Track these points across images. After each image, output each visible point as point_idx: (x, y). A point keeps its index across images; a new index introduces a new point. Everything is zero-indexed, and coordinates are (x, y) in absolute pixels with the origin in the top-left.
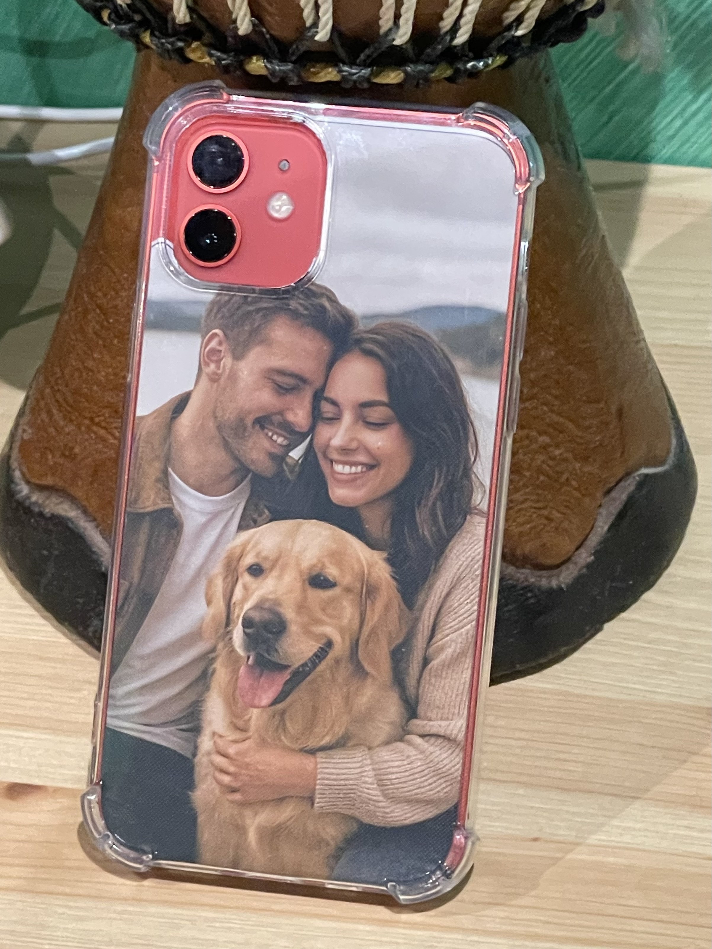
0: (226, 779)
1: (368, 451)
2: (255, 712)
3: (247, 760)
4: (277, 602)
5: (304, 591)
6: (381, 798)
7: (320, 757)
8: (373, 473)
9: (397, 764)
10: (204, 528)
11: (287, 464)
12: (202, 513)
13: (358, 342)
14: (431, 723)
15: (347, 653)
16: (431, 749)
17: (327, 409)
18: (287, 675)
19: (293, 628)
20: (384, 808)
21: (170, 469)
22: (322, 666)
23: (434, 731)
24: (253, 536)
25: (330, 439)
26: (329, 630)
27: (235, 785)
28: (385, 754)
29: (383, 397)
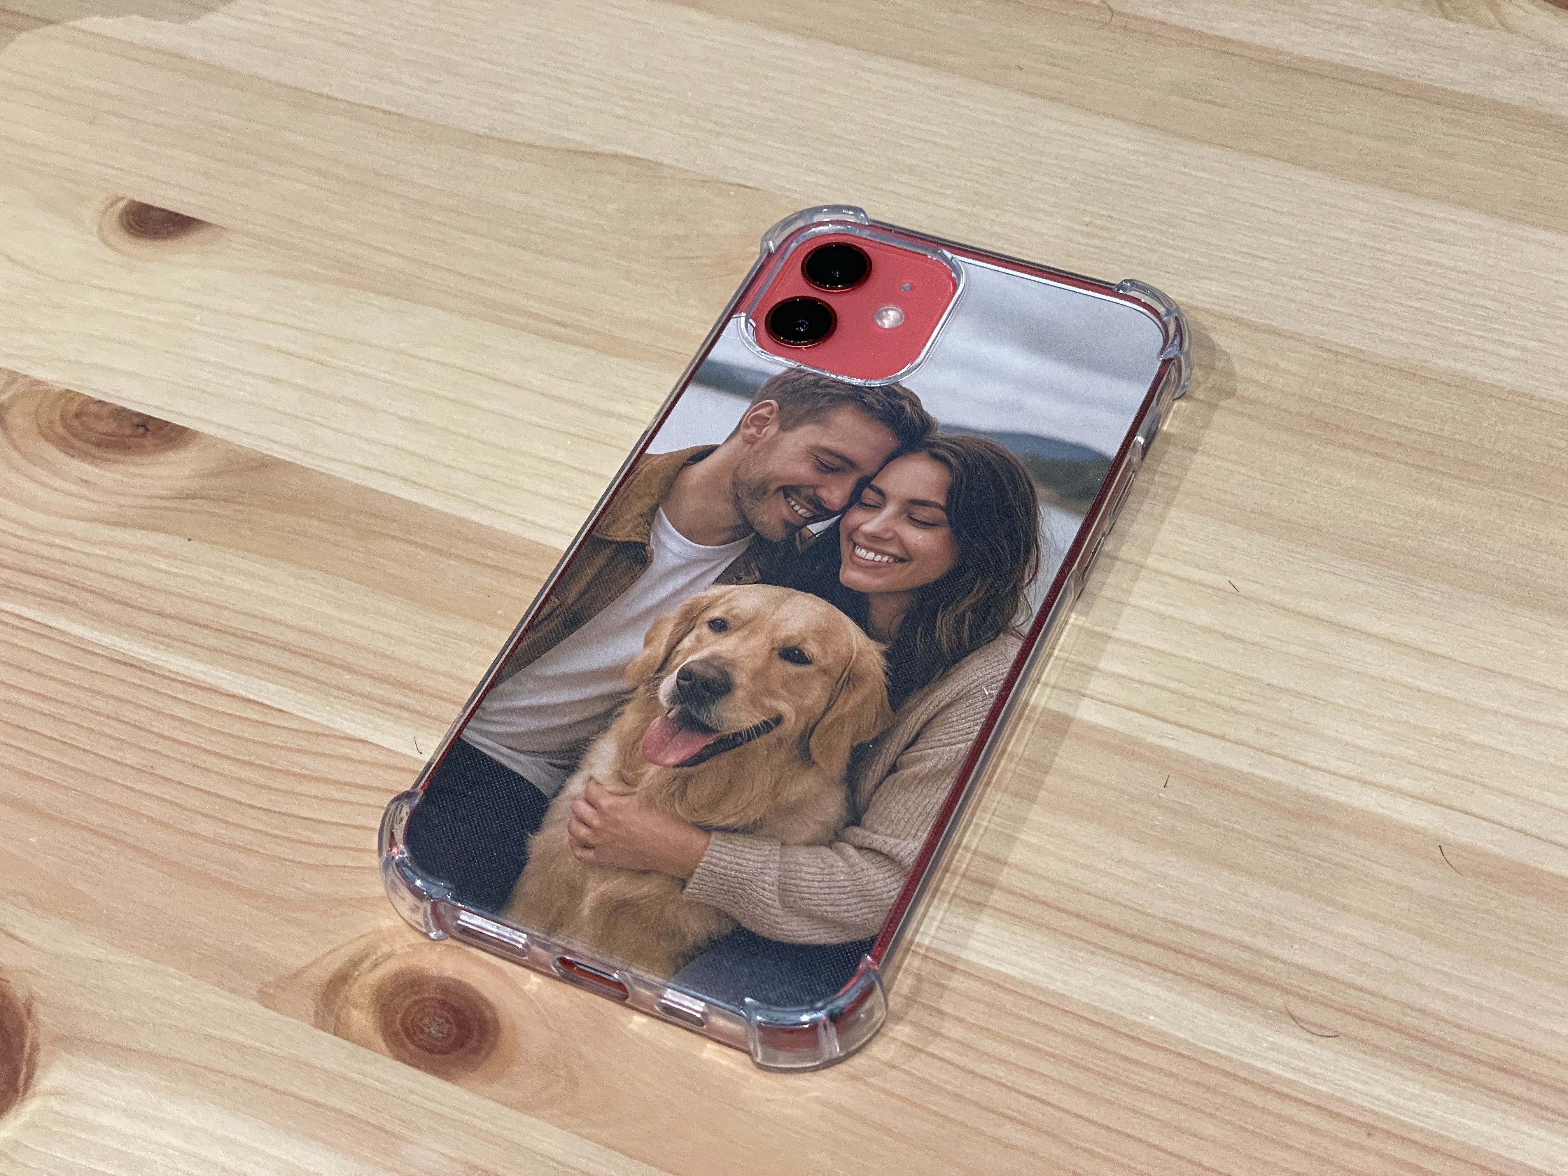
0: (583, 831)
1: (902, 543)
2: (653, 769)
3: (620, 817)
4: (732, 663)
5: (769, 659)
6: (777, 904)
7: (715, 839)
8: (900, 566)
9: (813, 870)
10: (674, 571)
11: (800, 535)
12: (678, 556)
13: (931, 445)
14: (876, 836)
15: (796, 735)
16: (865, 865)
17: (869, 496)
18: (710, 740)
19: (740, 694)
20: (777, 916)
21: (660, 509)
22: (759, 741)
23: (876, 845)
24: (731, 592)
25: (862, 524)
26: (783, 707)
27: (592, 841)
28: (802, 855)
29: (941, 501)
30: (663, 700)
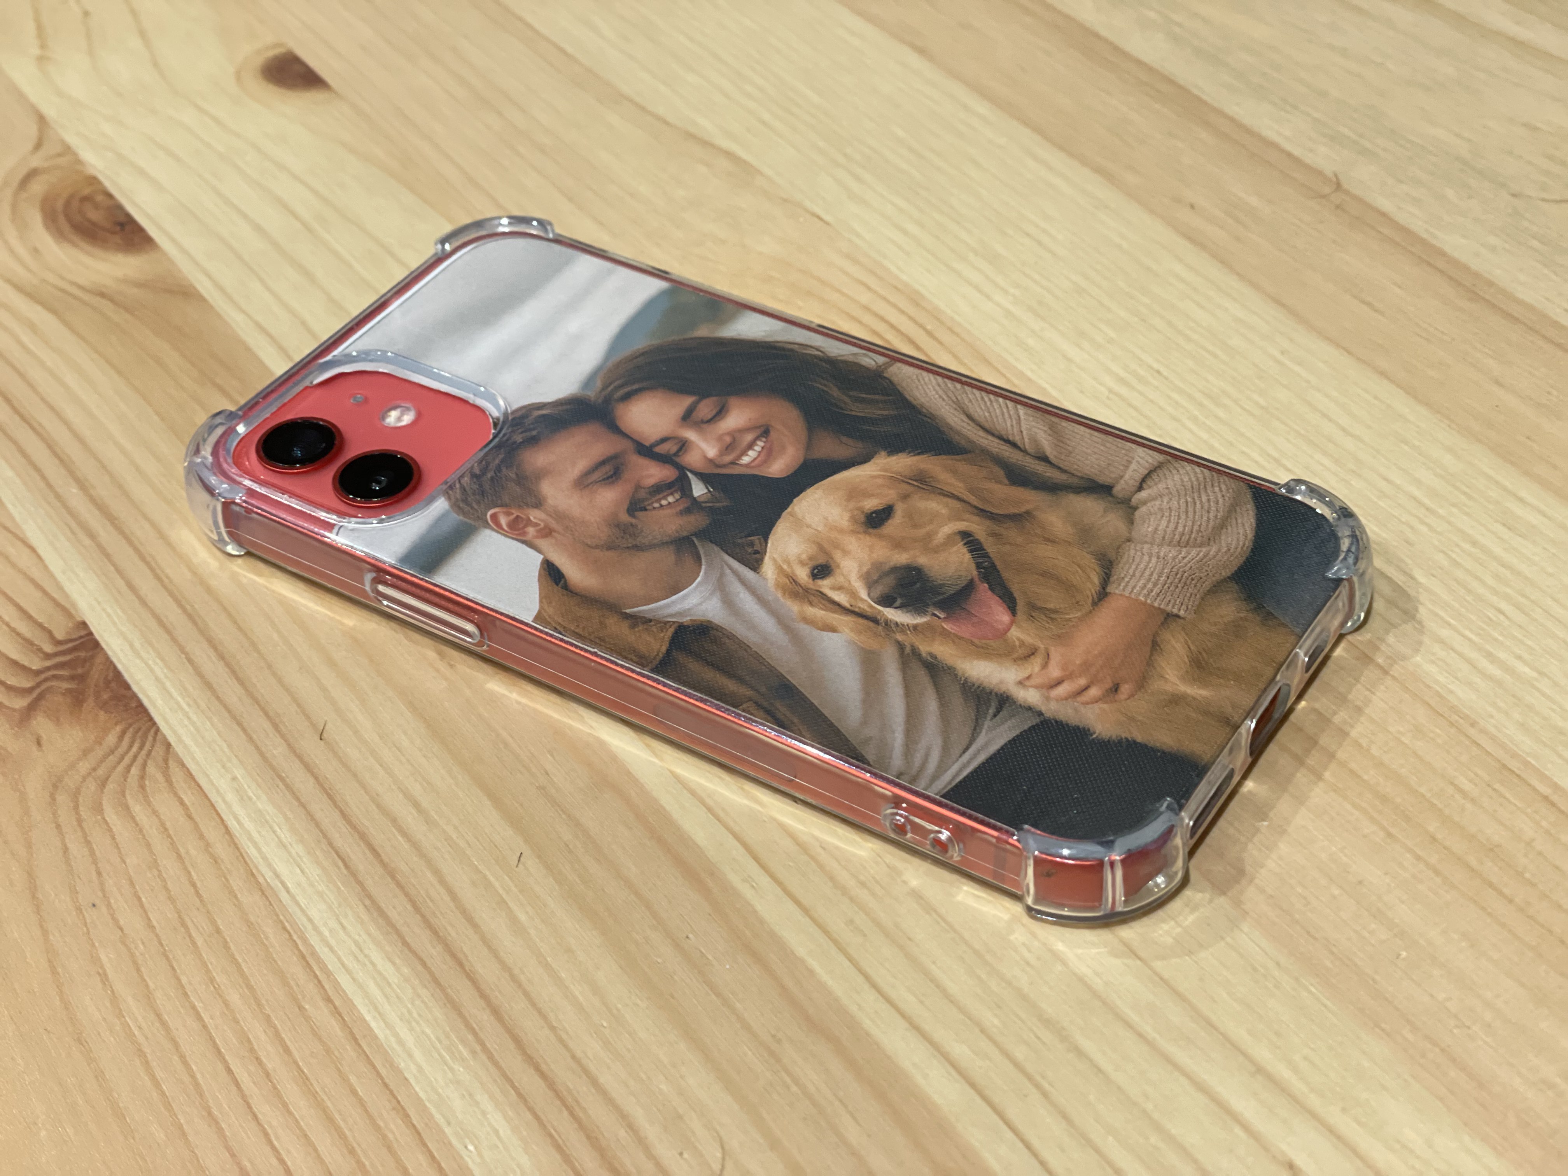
7: (1117, 589)
8: (773, 434)
12: (708, 599)
13: (607, 400)
17: (665, 448)
18: (983, 586)
21: (628, 611)
22: (991, 550)
30: (919, 620)
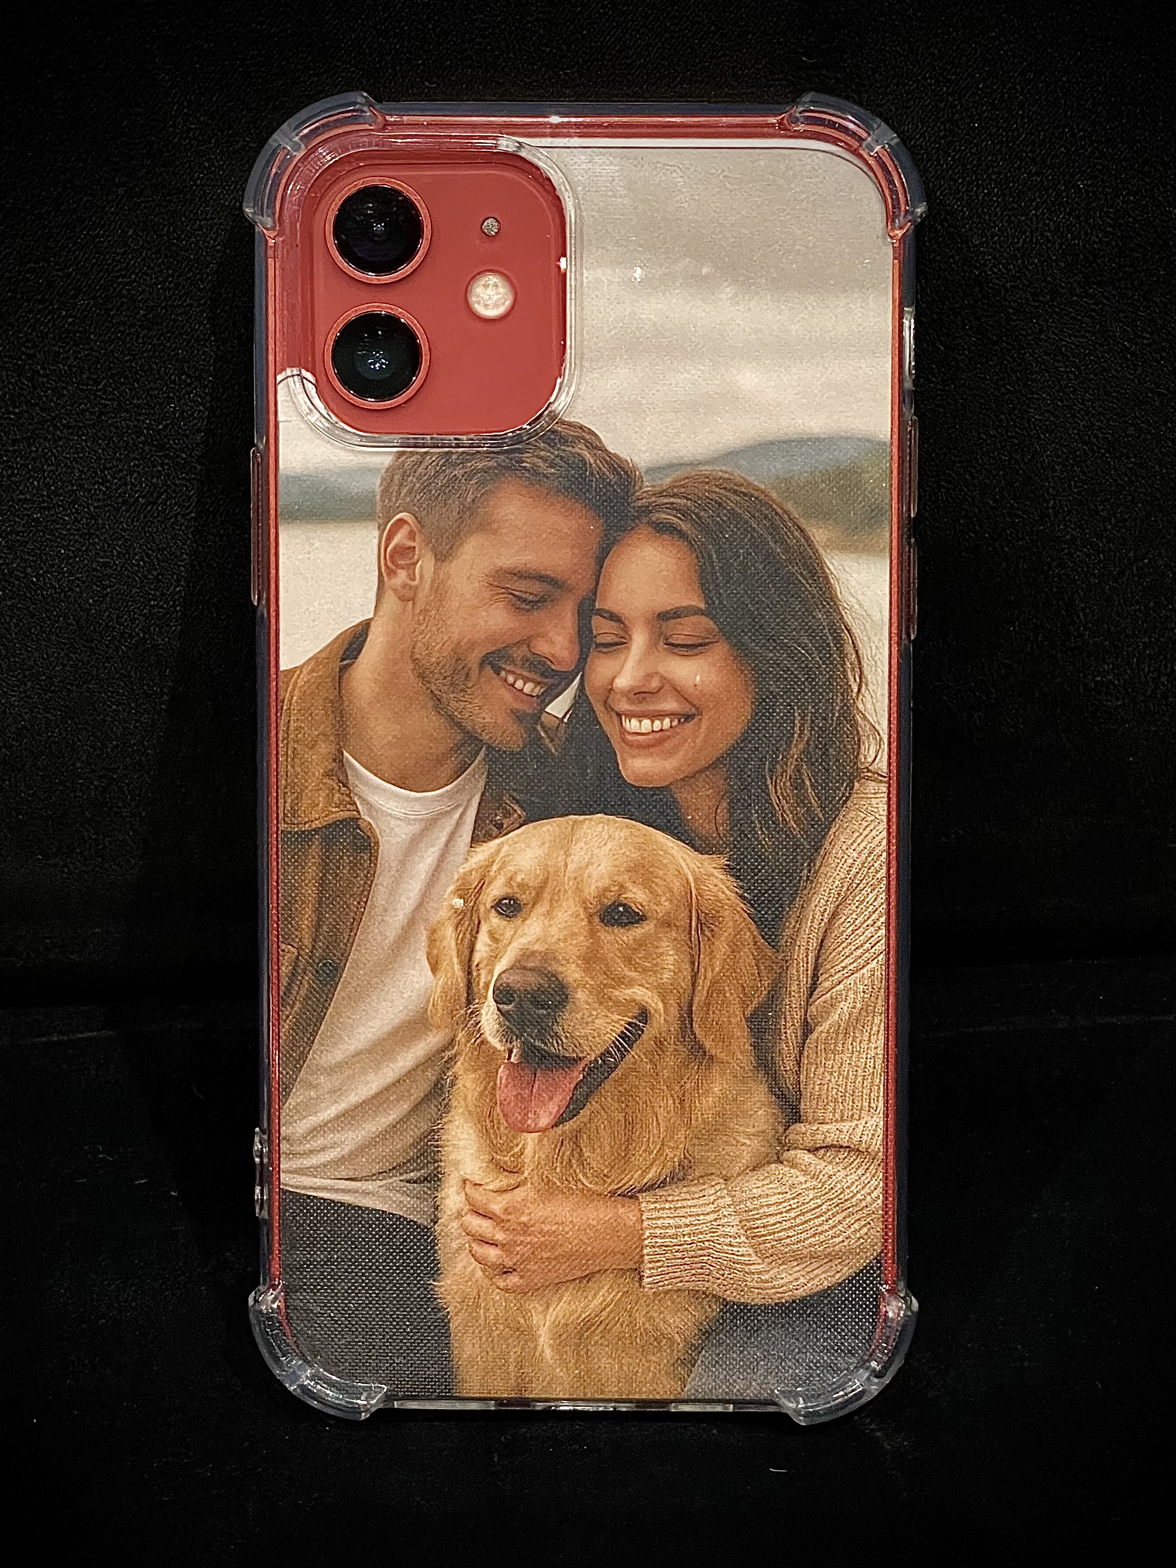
2: (530, 1140)
4: (549, 956)
5: (593, 933)
6: (753, 1258)
7: (647, 1202)
9: (773, 1199)
10: (413, 845)
11: (542, 724)
12: (408, 821)
13: (646, 511)
15: (674, 1028)
16: (830, 1169)
17: (603, 629)
18: (577, 1075)
19: (581, 995)
20: (760, 1273)
22: (635, 1053)
23: (831, 1139)
24: (498, 851)
25: (613, 679)
26: (643, 994)
27: (508, 1262)
28: (755, 1185)
29: (697, 601)
30: (495, 1042)
